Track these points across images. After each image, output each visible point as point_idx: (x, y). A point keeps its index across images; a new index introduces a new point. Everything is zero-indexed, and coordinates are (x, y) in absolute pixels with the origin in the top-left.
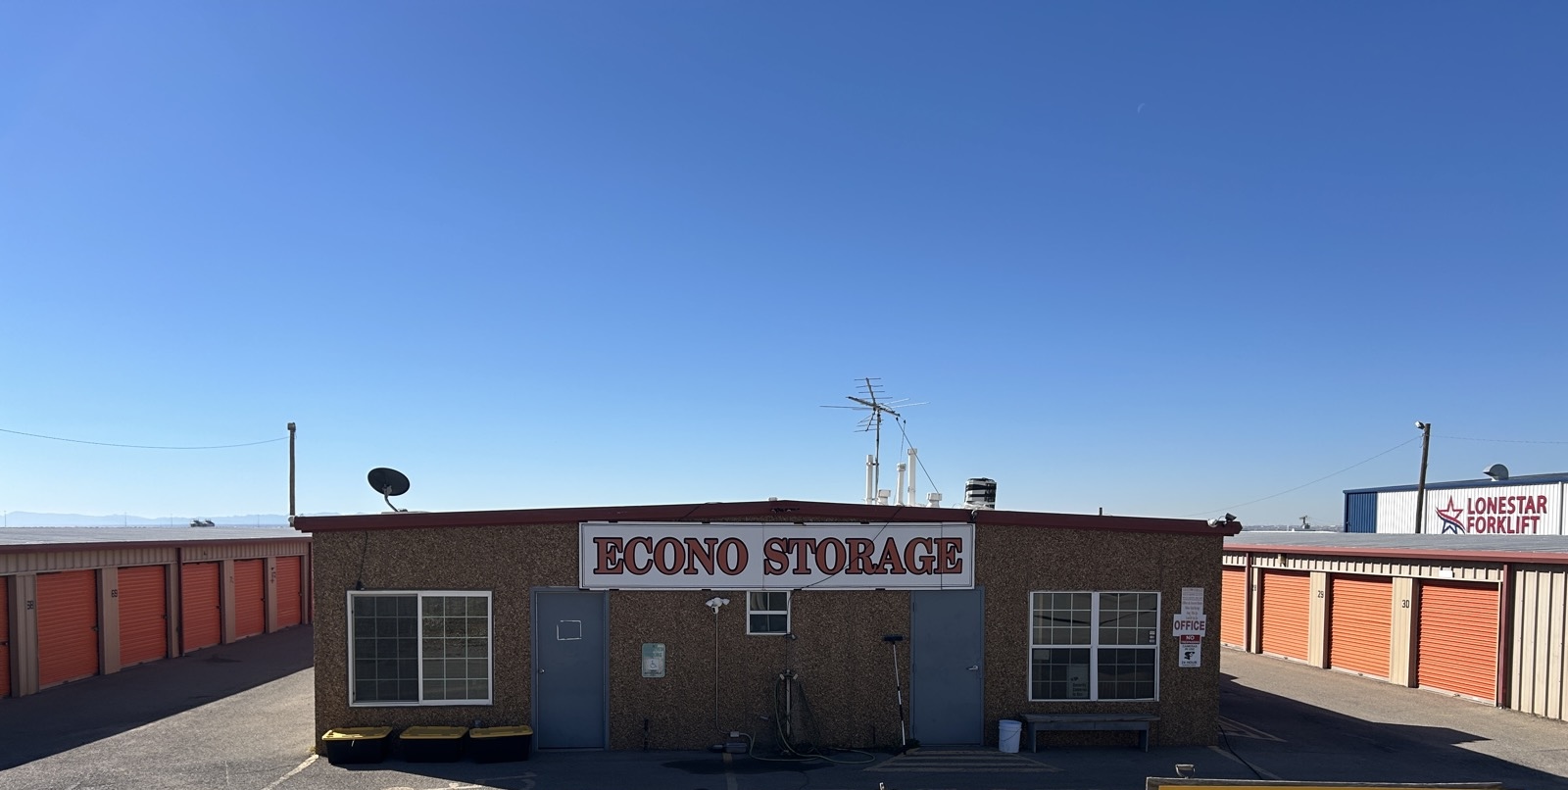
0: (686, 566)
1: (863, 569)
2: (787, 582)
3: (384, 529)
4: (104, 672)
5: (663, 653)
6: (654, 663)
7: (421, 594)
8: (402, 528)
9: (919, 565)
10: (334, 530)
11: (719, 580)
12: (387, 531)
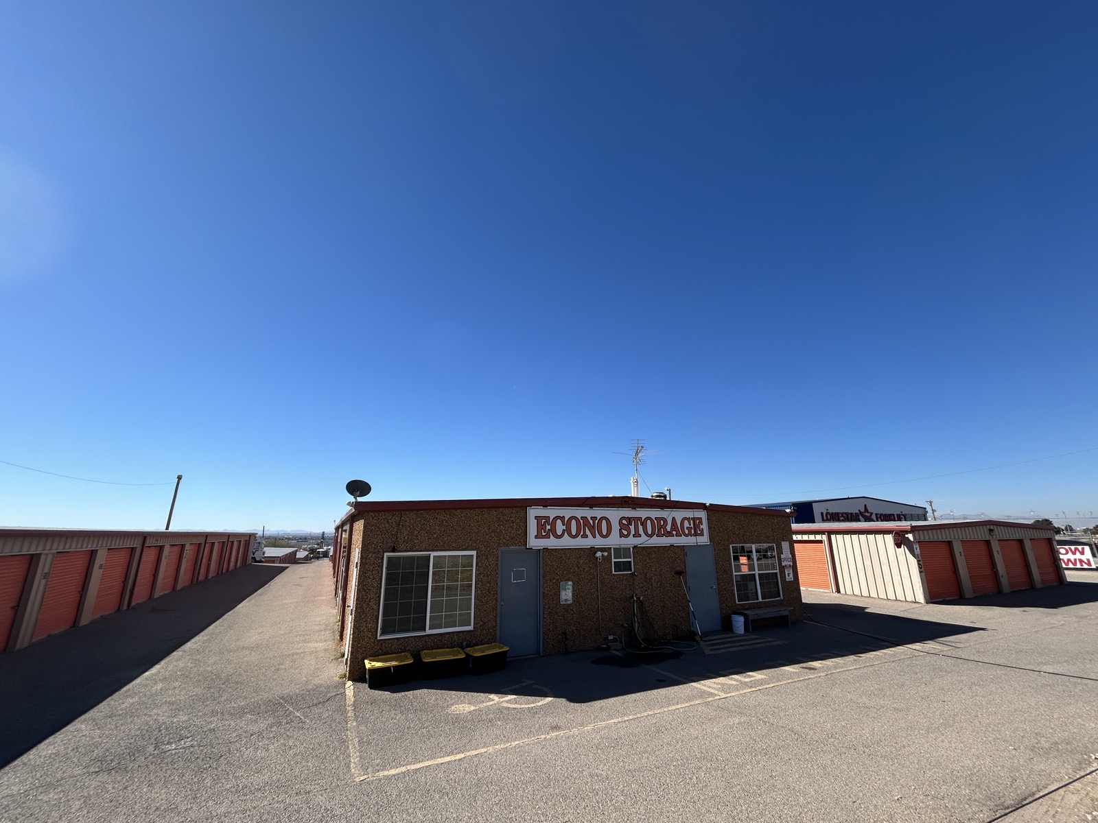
0: (582, 533)
1: (664, 534)
2: (631, 541)
3: (413, 510)
4: (79, 623)
5: (571, 587)
6: (567, 594)
7: (433, 554)
8: (424, 510)
9: (687, 532)
10: (379, 511)
11: (598, 542)
12: (415, 512)
